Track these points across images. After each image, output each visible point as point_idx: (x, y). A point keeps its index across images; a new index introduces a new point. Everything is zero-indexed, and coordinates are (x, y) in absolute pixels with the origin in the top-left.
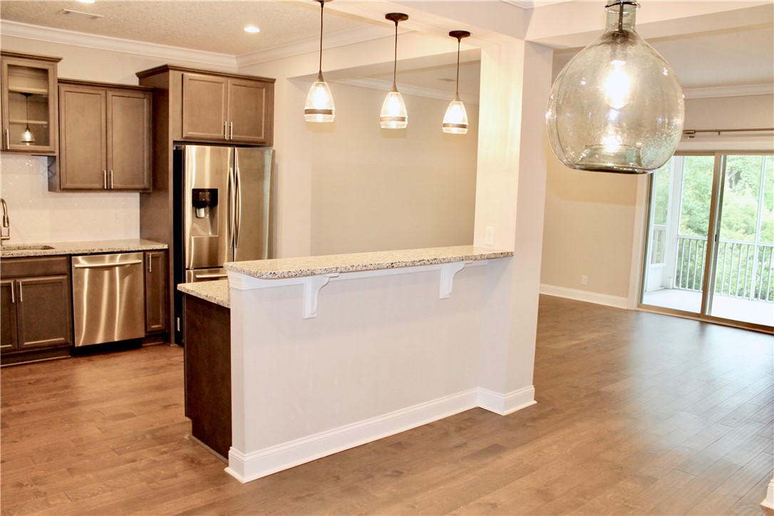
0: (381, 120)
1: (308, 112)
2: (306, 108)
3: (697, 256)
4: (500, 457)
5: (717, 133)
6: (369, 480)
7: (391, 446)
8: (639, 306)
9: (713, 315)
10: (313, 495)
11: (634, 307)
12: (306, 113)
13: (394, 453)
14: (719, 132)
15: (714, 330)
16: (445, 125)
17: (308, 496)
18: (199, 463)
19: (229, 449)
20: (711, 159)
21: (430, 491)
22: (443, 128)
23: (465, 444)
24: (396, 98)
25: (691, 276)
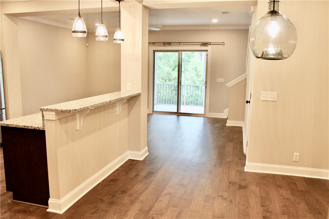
0: (96, 36)
1: (74, 32)
2: (73, 30)
3: (162, 91)
4: (155, 176)
5: (179, 44)
6: (115, 197)
7: (110, 182)
8: (153, 112)
9: (181, 112)
10: (98, 210)
11: (151, 113)
12: (73, 33)
13: (114, 184)
14: (180, 43)
15: (182, 118)
16: (115, 40)
17: (96, 210)
18: (30, 211)
19: (49, 200)
20: (177, 54)
21: (143, 195)
22: (114, 41)
23: (138, 174)
24: (103, 27)
25: (160, 99)
